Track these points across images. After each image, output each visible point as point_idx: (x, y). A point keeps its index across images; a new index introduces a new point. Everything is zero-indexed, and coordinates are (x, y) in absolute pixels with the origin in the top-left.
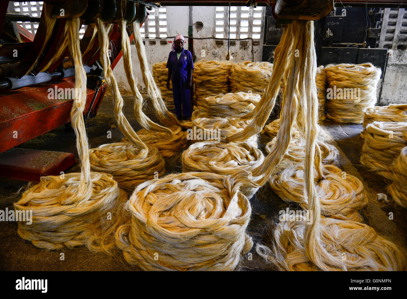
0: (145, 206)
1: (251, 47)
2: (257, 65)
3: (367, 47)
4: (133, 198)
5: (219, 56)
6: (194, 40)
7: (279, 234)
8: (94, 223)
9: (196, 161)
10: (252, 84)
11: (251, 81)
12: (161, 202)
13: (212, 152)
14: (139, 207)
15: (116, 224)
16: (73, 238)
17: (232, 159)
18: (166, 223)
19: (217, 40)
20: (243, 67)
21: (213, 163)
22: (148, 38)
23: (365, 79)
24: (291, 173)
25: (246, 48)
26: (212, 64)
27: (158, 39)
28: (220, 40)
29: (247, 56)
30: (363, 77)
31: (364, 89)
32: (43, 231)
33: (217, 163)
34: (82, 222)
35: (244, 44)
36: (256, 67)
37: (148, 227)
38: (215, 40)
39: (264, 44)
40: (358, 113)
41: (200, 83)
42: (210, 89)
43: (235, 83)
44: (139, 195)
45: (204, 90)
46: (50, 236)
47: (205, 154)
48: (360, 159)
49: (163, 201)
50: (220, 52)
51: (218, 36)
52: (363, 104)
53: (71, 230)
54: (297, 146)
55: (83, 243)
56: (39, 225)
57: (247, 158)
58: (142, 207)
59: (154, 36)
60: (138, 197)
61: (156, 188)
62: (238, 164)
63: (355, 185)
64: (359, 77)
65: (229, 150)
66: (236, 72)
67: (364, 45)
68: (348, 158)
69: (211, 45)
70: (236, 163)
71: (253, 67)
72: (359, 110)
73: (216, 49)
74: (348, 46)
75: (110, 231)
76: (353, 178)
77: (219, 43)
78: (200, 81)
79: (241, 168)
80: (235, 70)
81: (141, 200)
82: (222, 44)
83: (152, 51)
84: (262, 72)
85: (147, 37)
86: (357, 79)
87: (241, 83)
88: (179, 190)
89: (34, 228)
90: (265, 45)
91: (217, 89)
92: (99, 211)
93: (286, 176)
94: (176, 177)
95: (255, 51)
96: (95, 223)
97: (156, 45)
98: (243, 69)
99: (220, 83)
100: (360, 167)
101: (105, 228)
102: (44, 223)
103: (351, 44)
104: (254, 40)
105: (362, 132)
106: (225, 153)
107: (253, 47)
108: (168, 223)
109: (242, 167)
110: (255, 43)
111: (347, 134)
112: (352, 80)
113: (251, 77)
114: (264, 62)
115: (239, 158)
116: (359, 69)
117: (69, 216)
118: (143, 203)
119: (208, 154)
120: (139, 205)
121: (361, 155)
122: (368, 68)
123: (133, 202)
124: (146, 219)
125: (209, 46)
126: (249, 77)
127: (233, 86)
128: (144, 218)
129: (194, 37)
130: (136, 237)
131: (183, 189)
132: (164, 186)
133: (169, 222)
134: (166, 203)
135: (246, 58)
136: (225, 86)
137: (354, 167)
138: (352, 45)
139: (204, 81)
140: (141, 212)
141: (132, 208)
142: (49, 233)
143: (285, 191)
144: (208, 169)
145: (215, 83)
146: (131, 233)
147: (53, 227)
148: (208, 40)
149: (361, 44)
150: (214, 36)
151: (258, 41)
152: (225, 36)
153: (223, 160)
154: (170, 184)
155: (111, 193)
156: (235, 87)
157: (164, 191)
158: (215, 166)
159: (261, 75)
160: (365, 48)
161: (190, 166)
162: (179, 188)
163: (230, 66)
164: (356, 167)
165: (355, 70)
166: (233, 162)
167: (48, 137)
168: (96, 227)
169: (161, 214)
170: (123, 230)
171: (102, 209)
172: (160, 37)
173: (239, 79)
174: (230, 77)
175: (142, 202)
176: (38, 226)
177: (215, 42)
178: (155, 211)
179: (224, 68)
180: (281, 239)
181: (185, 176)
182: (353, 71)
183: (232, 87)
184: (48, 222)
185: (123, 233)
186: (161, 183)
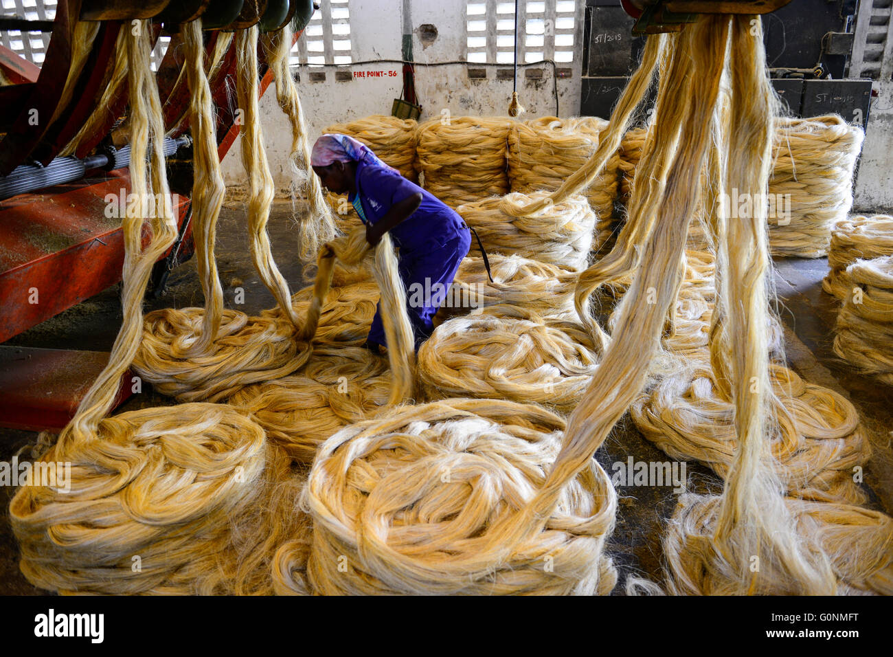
0: (350, 497)
1: (551, 81)
2: (573, 124)
3: (824, 77)
4: (317, 479)
5: (477, 106)
6: (417, 69)
7: (678, 546)
8: (214, 540)
9: (455, 367)
10: (563, 170)
11: (559, 165)
12: (390, 487)
13: (493, 346)
14: (334, 502)
15: (272, 539)
16: (165, 581)
17: (545, 362)
18: (409, 544)
19: (472, 68)
20: (540, 132)
21: (498, 372)
22: (306, 65)
23: (827, 153)
24: (682, 386)
25: (540, 85)
26: (464, 124)
27: (331, 68)
28: (477, 68)
29: (544, 103)
30: (823, 149)
31: (826, 177)
32: (87, 567)
33: (510, 372)
34: (185, 539)
35: (535, 76)
36: (569, 129)
37: (364, 556)
38: (466, 66)
39: (584, 74)
40: (811, 232)
41: (438, 171)
42: (462, 184)
43: (521, 170)
44: (331, 468)
45: (448, 187)
46: (106, 580)
47: (475, 349)
48: (832, 344)
49: (396, 484)
50: (479, 96)
51: (473, 58)
52: (823, 211)
53: (158, 561)
54: (685, 317)
55: (189, 591)
56: (75, 552)
57: (579, 356)
58: (342, 501)
59: (321, 60)
60: (328, 474)
61: (369, 445)
62: (561, 373)
63: (836, 411)
64: (814, 149)
65: (534, 339)
66: (523, 143)
67: (818, 72)
68: (805, 343)
69: (456, 79)
70: (556, 372)
71: (563, 131)
72: (813, 226)
73: (469, 88)
74: (781, 74)
75: (256, 558)
76: (829, 394)
77: (477, 74)
78: (436, 167)
79: (570, 384)
80: (521, 138)
81: (338, 483)
82: (484, 76)
83: (318, 96)
84: (585, 142)
85: (304, 65)
86: (811, 153)
87: (537, 168)
88: (433, 453)
89: (63, 560)
90: (587, 77)
91: (477, 185)
92: (225, 509)
93: (670, 395)
94: (415, 415)
95: (562, 90)
96: (217, 540)
97: (326, 82)
98: (539, 135)
99: (486, 169)
100: (836, 363)
101: (243, 551)
102: (89, 547)
103: (787, 70)
104: (557, 66)
105: (826, 279)
106: (526, 347)
107: (558, 82)
108: (414, 544)
109: (572, 381)
110: (561, 72)
111: (790, 283)
112: (798, 156)
113: (559, 154)
114: (587, 118)
115: (561, 359)
116: (811, 129)
117: (153, 526)
118: (343, 491)
119: (483, 349)
120: (334, 495)
121: (834, 335)
122: (834, 127)
123: (317, 489)
124: (359, 536)
125: (452, 81)
126: (556, 153)
127: (517, 176)
128: (352, 532)
129: (416, 61)
130: (330, 577)
131: (442, 450)
132: (392, 441)
133: (418, 540)
134: (404, 487)
135: (541, 108)
136: (497, 176)
137: (821, 366)
138: (789, 73)
139: (448, 166)
140: (344, 518)
141: (317, 506)
142: (102, 573)
143: (674, 433)
144: (490, 389)
145: (475, 170)
146: (313, 566)
147: (112, 556)
148: (449, 67)
149: (811, 70)
150: (463, 59)
151: (567, 67)
152: (490, 58)
153: (522, 364)
154: (405, 434)
155: (253, 459)
156: (522, 179)
157: (391, 453)
158: (506, 381)
159: (584, 149)
160: (821, 78)
161: (443, 381)
162: (430, 445)
163: (507, 129)
164: (825, 365)
165: (803, 133)
166: (547, 367)
167: (79, 312)
168: (222, 548)
169: (395, 518)
170: (292, 555)
171: (233, 502)
172: (336, 63)
173: (531, 161)
174: (508, 156)
175: (341, 487)
176: (74, 555)
177: (466, 72)
178: (378, 512)
179: (494, 134)
180: (683, 559)
181: (439, 411)
182: (799, 133)
183: (515, 179)
184: (99, 545)
185: (293, 564)
186: (380, 432)
